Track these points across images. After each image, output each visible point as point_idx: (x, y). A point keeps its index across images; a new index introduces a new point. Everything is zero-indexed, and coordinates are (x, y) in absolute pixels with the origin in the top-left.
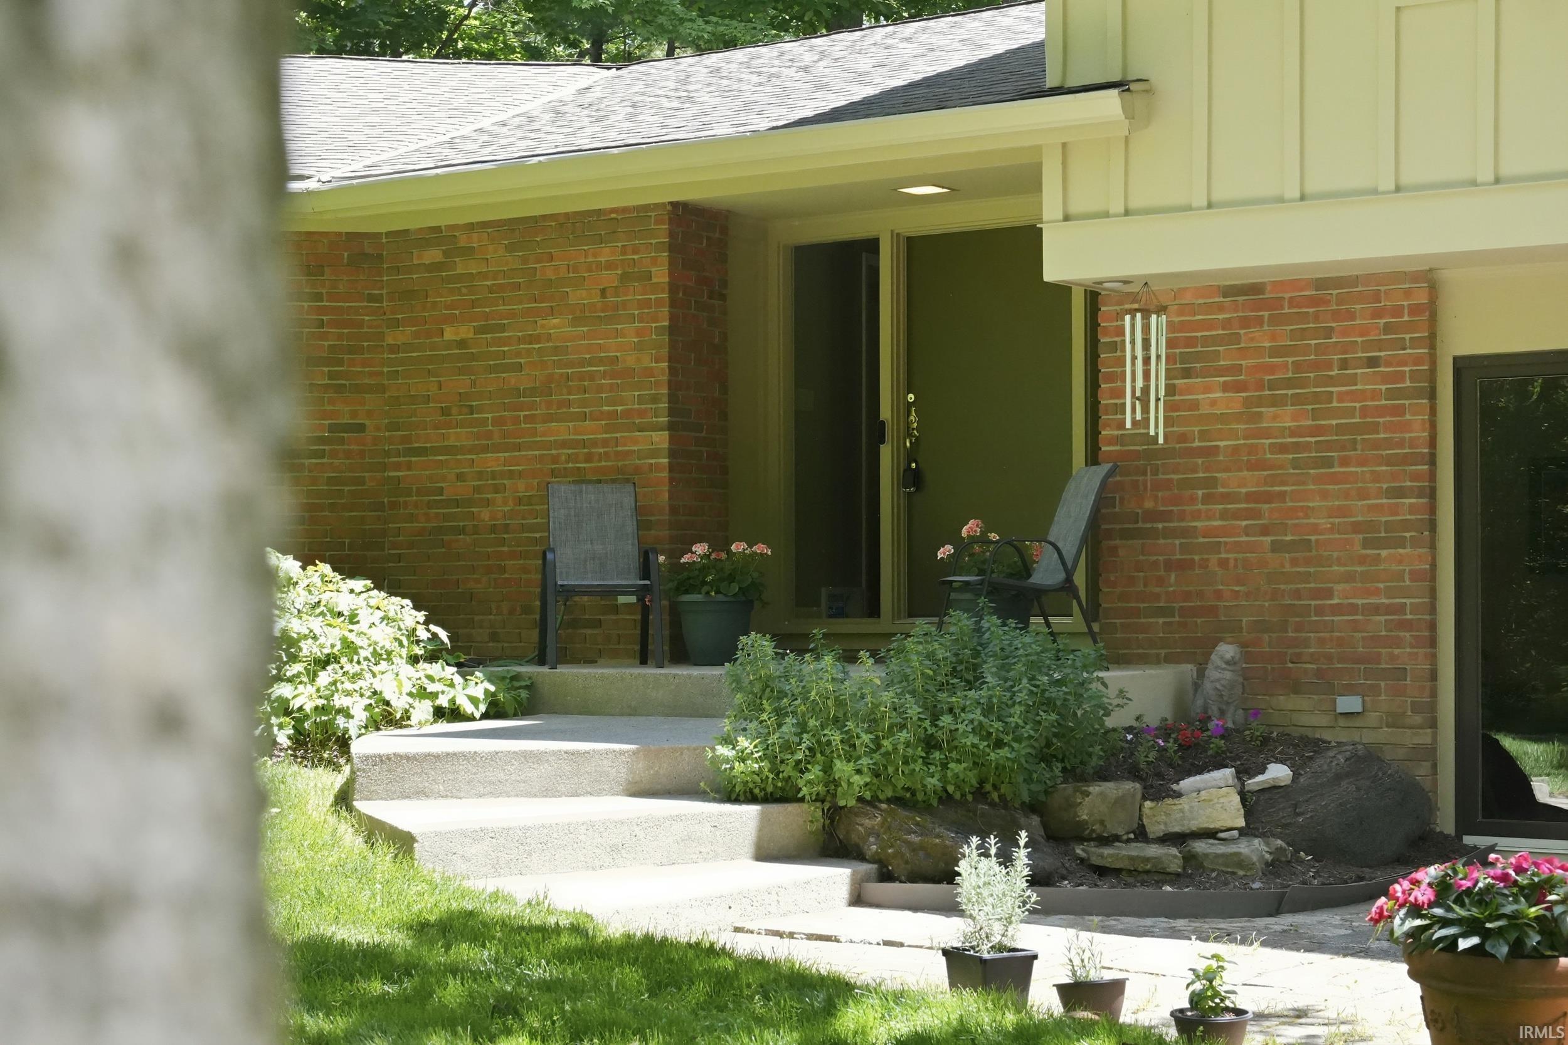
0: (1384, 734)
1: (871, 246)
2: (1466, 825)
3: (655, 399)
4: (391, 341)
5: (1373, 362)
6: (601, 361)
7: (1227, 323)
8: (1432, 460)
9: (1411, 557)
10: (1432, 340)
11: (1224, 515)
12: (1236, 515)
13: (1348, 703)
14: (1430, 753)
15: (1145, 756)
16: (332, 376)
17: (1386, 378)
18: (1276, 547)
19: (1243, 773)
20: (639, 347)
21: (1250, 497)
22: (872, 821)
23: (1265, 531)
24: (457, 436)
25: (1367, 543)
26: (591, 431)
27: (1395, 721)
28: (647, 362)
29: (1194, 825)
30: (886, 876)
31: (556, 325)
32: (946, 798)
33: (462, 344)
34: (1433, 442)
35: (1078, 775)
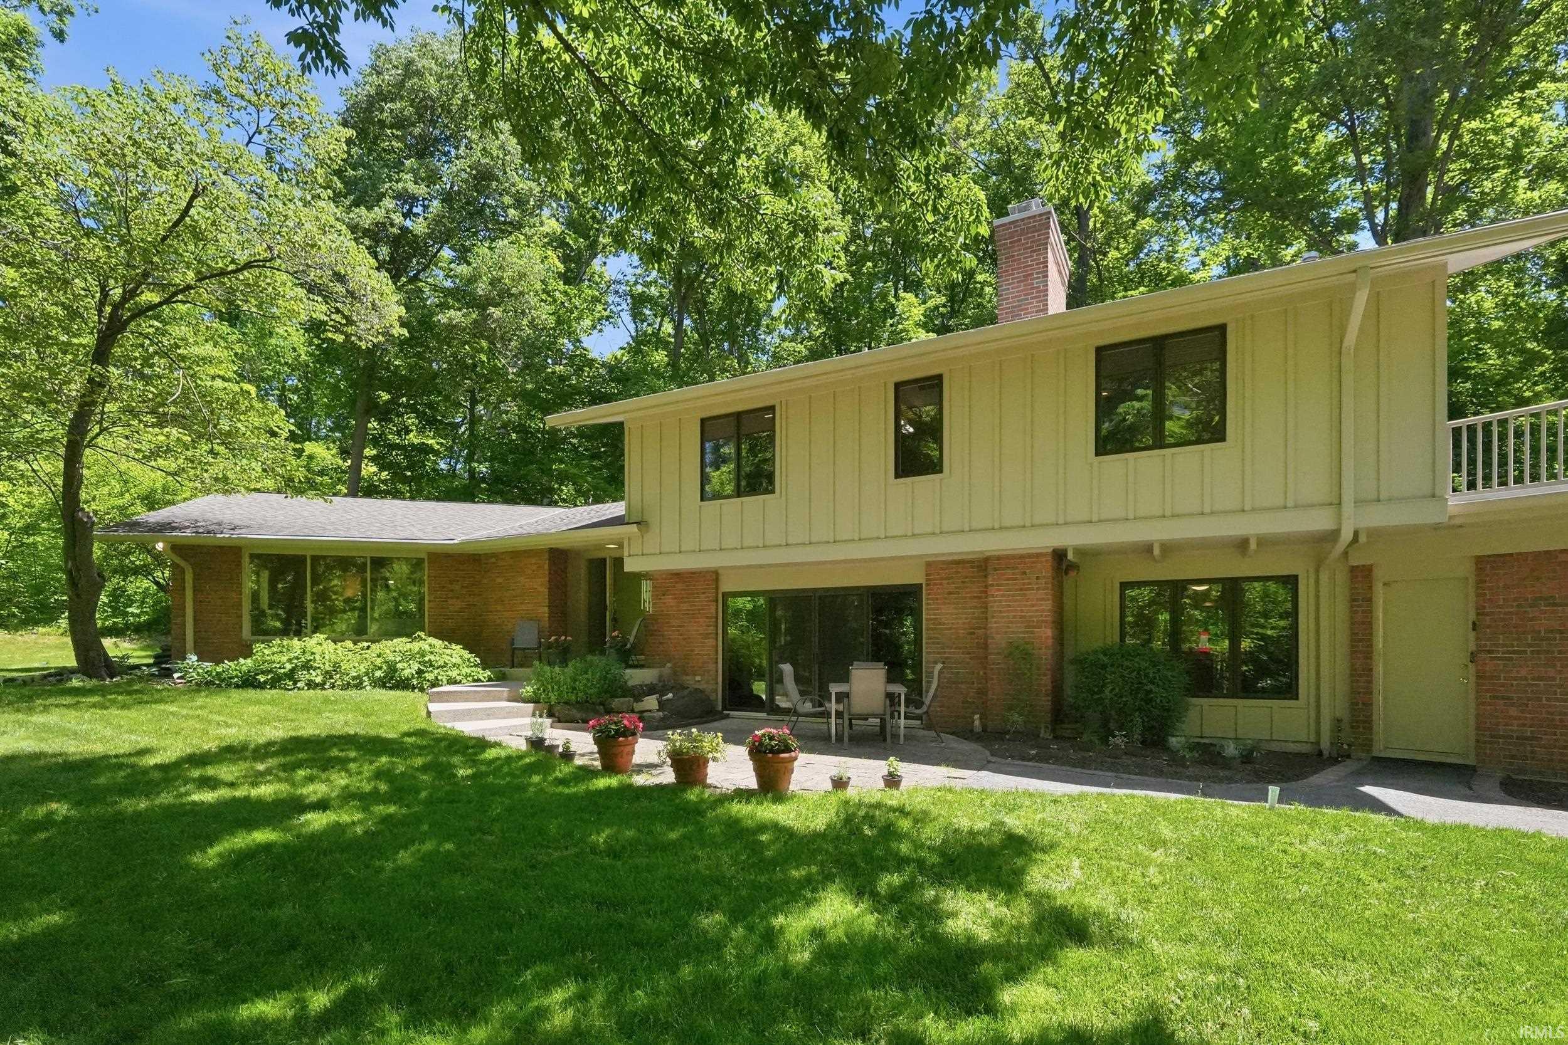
0: (705, 686)
1: (605, 560)
2: (724, 708)
3: (545, 599)
4: (483, 582)
5: (704, 593)
6: (533, 589)
7: (672, 582)
8: (717, 618)
9: (711, 642)
10: (717, 588)
12: (674, 631)
13: (698, 678)
14: (716, 691)
15: (636, 692)
17: (707, 597)
18: (683, 639)
19: (661, 696)
20: (541, 585)
21: (678, 626)
22: (558, 708)
23: (681, 635)
24: (499, 607)
25: (703, 638)
26: (530, 606)
27: (707, 682)
28: (543, 589)
29: (647, 708)
30: (559, 721)
31: (522, 579)
32: (578, 702)
33: (500, 583)
34: (717, 613)
35: (614, 696)
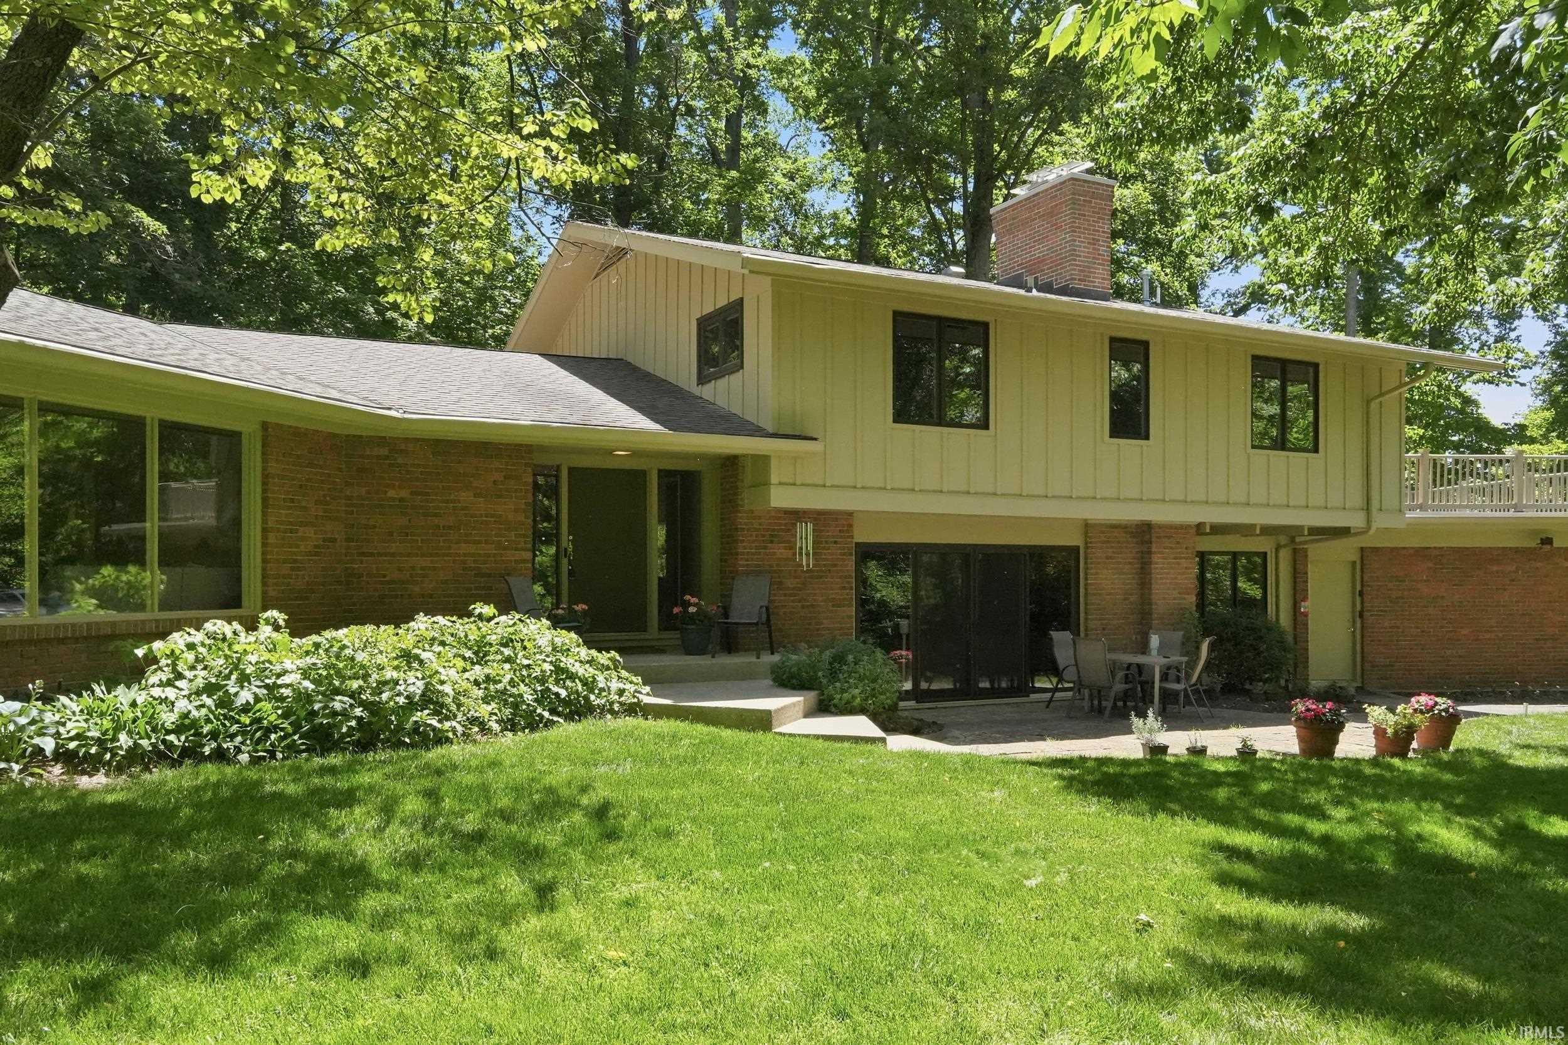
3: (525, 536)
4: (348, 493)
5: (835, 542)
6: (492, 516)
7: (786, 525)
8: (853, 578)
9: (846, 611)
10: (853, 536)
11: (785, 595)
12: (791, 595)
16: (325, 511)
17: (840, 548)
18: (803, 607)
20: (516, 511)
21: (794, 588)
23: (800, 601)
25: (833, 606)
28: (522, 518)
31: (466, 496)
33: (401, 500)
34: (853, 571)
